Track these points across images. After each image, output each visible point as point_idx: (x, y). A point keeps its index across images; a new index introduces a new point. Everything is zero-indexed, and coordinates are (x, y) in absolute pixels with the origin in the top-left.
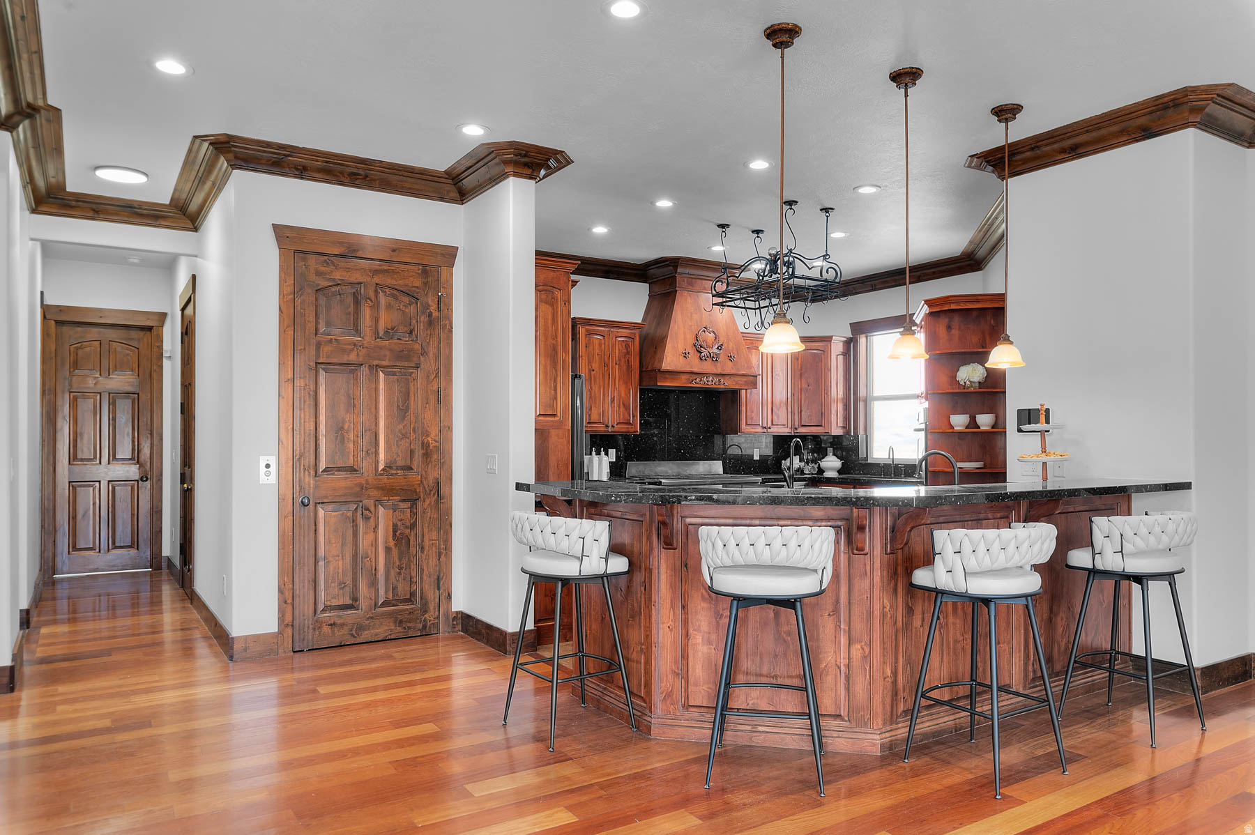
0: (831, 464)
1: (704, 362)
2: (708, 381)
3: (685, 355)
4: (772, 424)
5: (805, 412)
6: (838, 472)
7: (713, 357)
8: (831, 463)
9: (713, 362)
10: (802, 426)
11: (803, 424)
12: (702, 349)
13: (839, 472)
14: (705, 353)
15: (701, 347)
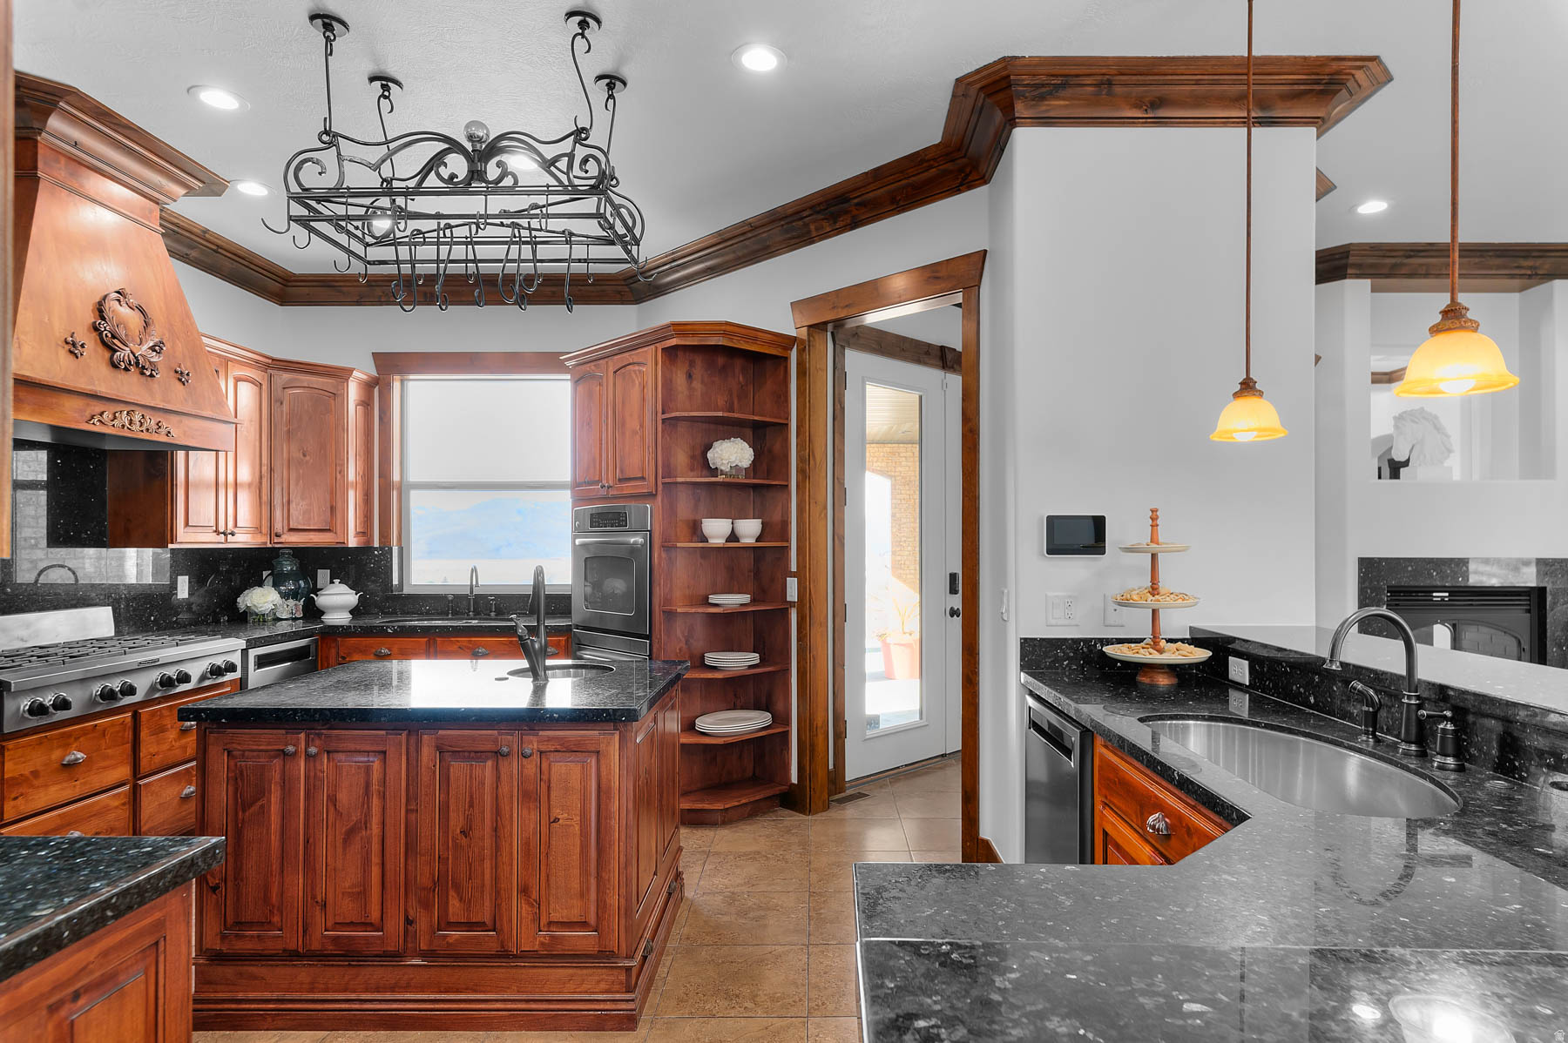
0: (338, 600)
1: (121, 376)
2: (131, 422)
3: (73, 348)
4: (236, 526)
5: (297, 504)
6: (351, 612)
7: (143, 367)
8: (338, 597)
9: (143, 379)
10: (291, 530)
11: (291, 527)
12: (116, 341)
13: (355, 612)
14: (123, 354)
15: (114, 337)
